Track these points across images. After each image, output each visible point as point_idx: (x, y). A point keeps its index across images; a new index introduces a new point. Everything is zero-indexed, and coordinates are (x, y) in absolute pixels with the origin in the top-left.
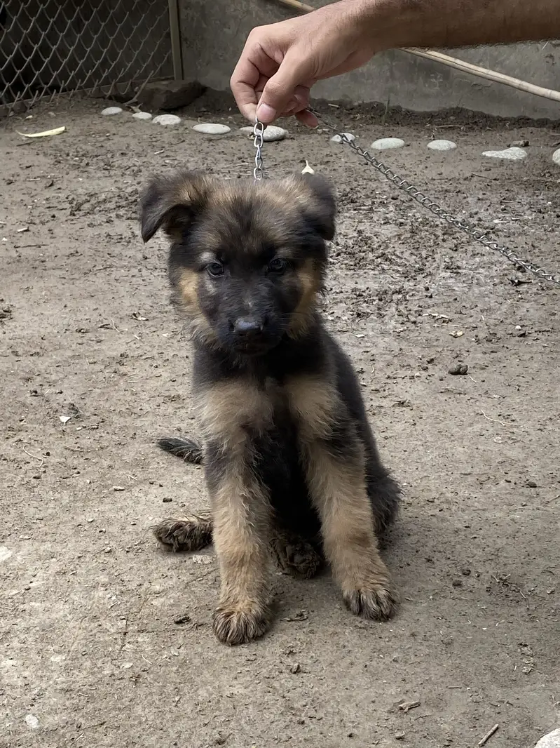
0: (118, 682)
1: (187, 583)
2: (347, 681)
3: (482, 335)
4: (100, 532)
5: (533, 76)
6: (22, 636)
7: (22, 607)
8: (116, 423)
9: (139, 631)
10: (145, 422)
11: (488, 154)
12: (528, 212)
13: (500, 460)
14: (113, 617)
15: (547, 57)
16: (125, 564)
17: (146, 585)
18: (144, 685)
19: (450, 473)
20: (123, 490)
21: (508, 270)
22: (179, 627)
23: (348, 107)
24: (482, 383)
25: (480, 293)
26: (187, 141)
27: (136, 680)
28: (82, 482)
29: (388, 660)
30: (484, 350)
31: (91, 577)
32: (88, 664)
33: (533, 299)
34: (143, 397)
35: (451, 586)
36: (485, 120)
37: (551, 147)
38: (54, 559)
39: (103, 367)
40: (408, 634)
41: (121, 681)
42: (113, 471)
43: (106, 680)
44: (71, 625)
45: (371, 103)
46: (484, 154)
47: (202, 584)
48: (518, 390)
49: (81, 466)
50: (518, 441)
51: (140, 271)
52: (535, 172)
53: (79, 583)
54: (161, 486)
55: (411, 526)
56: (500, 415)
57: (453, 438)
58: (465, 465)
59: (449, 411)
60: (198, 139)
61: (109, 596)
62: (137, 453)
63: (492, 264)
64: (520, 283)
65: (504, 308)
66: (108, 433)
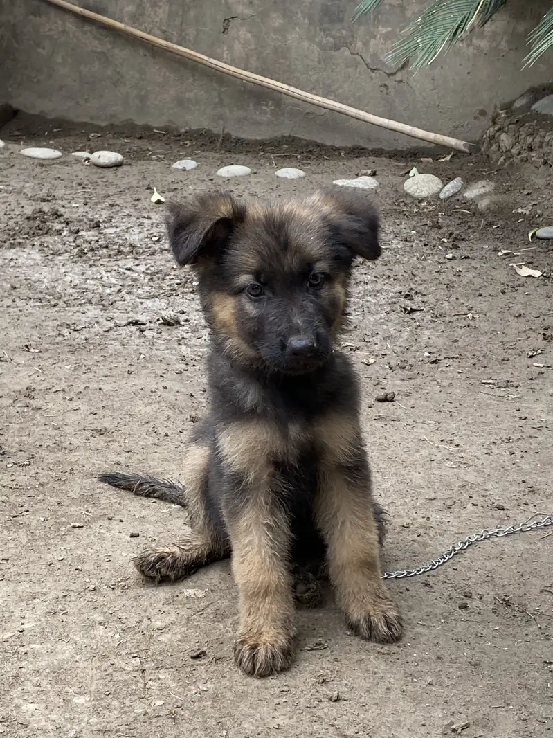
0: (155, 720)
1: (188, 618)
2: (391, 706)
3: (393, 363)
4: (76, 570)
5: (367, 105)
6: (35, 680)
7: (22, 649)
8: (47, 459)
9: (157, 668)
10: (78, 457)
11: (339, 183)
12: (395, 241)
13: (460, 484)
14: (123, 656)
15: (381, 86)
16: (117, 601)
17: (146, 622)
18: (184, 721)
19: (414, 499)
20: (82, 527)
21: (395, 298)
22: (198, 662)
23: (175, 133)
24: (412, 410)
25: (376, 321)
26: (17, 166)
27: (174, 717)
28: (35, 520)
29: (423, 684)
30: (401, 377)
31: (85, 616)
32: (116, 703)
33: (430, 327)
34: (68, 431)
35: (458, 609)
36: (319, 149)
37: (399, 176)
38: (37, 600)
39: (12, 401)
40: (433, 657)
41: (158, 719)
42: (64, 508)
43: (141, 718)
44: (81, 665)
45: (199, 130)
46: (334, 182)
47: (204, 618)
48: (451, 415)
49: (27, 503)
50: (471, 466)
51: (14, 301)
52: (390, 202)
53: (75, 622)
54: (121, 521)
55: (395, 552)
56: (442, 441)
57: (405, 464)
58: (427, 490)
59: (391, 438)
60: (28, 164)
61: (111, 634)
62: (81, 489)
63: (378, 292)
64: (412, 311)
65: (405, 335)
66: (42, 469)
